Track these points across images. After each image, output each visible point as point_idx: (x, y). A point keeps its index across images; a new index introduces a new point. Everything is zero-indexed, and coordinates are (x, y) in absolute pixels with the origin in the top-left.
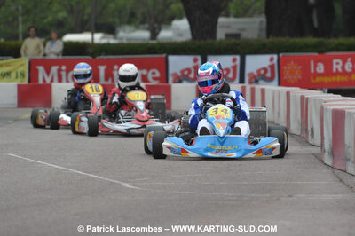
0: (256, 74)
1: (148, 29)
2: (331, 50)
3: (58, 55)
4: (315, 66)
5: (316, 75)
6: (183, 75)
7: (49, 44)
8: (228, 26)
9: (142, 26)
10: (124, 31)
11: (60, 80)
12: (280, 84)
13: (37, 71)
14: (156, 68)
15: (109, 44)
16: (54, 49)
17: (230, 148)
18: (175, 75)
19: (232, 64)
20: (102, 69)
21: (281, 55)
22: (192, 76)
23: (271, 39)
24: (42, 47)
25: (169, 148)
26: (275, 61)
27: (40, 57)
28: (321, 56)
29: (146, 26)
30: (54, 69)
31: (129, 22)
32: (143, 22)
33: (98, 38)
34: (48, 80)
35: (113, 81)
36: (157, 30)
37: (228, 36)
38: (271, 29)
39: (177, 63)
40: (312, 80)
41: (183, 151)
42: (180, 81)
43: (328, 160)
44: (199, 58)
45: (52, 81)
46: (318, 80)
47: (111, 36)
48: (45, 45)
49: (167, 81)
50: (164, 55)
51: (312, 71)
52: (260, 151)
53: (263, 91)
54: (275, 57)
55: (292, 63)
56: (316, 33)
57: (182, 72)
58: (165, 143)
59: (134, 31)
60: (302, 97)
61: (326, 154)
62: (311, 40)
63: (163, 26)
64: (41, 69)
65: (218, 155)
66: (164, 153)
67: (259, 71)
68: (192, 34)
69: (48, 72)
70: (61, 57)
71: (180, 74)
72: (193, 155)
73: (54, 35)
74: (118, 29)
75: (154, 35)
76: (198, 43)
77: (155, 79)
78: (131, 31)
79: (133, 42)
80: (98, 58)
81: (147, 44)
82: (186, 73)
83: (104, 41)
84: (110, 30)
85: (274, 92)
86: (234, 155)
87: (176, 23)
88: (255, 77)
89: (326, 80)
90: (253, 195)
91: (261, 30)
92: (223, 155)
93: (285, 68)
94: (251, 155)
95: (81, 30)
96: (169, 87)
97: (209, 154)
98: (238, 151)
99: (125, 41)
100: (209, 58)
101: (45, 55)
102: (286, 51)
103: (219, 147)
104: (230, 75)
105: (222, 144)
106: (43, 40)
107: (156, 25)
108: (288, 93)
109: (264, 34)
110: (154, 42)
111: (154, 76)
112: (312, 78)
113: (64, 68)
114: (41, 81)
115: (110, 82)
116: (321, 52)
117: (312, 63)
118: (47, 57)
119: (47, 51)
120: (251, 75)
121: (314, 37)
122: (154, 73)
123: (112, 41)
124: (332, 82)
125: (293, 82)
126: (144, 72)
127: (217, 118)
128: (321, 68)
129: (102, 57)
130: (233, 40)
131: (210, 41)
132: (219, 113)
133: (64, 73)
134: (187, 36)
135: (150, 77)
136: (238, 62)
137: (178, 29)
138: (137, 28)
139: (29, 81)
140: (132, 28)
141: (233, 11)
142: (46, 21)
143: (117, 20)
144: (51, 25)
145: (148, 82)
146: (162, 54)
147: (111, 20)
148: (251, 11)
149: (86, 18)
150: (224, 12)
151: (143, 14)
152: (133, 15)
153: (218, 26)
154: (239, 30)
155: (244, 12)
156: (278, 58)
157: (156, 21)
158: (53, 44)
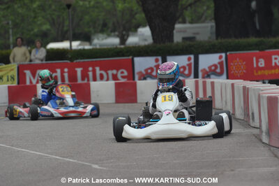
0: (208, 70)
1: (118, 36)
2: (270, 48)
3: (42, 60)
4: (257, 62)
5: (259, 68)
6: (147, 73)
7: (34, 51)
8: (184, 31)
9: (113, 34)
10: (98, 39)
12: (228, 78)
13: (25, 74)
14: (124, 68)
15: (84, 50)
18: (140, 73)
19: (187, 63)
20: (79, 70)
21: (228, 53)
22: (154, 73)
23: (219, 40)
24: (28, 54)
26: (224, 59)
27: (27, 62)
28: (262, 53)
29: (117, 33)
31: (102, 31)
32: (114, 31)
33: (76, 45)
34: (34, 82)
35: (88, 80)
36: (126, 37)
37: (184, 39)
38: (219, 32)
39: (142, 63)
40: (255, 74)
42: (145, 79)
43: (265, 139)
44: (160, 58)
45: (38, 82)
46: (260, 73)
47: (88, 43)
48: (30, 52)
49: (134, 79)
50: (130, 57)
51: (255, 65)
53: (213, 84)
54: (224, 55)
55: (238, 59)
56: (258, 34)
57: (146, 70)
59: (106, 38)
60: (245, 88)
61: (264, 134)
62: (253, 40)
63: (130, 33)
64: (28, 73)
67: (210, 67)
68: (153, 39)
69: (34, 75)
70: (44, 62)
71: (144, 73)
73: (38, 44)
74: (93, 37)
75: (123, 41)
76: (158, 46)
77: (123, 77)
78: (103, 39)
79: (105, 47)
80: (75, 61)
81: (116, 48)
82: (149, 71)
83: (81, 47)
84: (87, 38)
85: (222, 84)
87: (141, 30)
88: (207, 72)
89: (267, 72)
91: (211, 33)
93: (232, 64)
95: (62, 40)
96: (135, 84)
99: (98, 47)
100: (168, 58)
101: (31, 61)
102: (232, 50)
104: (187, 72)
106: (29, 48)
107: (124, 33)
108: (233, 85)
109: (214, 37)
110: (122, 46)
111: (123, 75)
112: (255, 71)
114: (28, 83)
115: (86, 81)
116: (262, 50)
117: (254, 59)
118: (32, 63)
119: (33, 57)
120: (204, 70)
121: (256, 37)
122: (122, 73)
123: (87, 47)
124: (272, 74)
125: (239, 75)
126: (115, 72)
128: (262, 63)
129: (78, 61)
130: (188, 43)
131: (168, 44)
134: (150, 41)
135: (119, 76)
136: (192, 61)
137: (143, 35)
138: (109, 36)
139: (18, 83)
140: (105, 36)
141: (188, 19)
142: (32, 33)
143: (91, 29)
144: (37, 36)
145: (118, 80)
146: (129, 56)
147: (86, 30)
148: (203, 18)
149: (65, 29)
150: (180, 20)
151: (114, 24)
152: (105, 25)
153: (175, 32)
154: (194, 34)
155: (197, 19)
156: (226, 56)
157: (124, 30)
158: (37, 51)
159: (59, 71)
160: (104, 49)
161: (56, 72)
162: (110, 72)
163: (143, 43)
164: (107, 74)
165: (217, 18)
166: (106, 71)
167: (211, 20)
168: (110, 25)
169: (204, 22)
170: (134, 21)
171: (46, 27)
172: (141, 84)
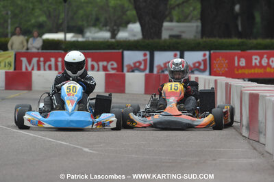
0: (192, 66)
1: (109, 31)
2: (251, 49)
3: (38, 49)
4: (239, 61)
5: (239, 67)
6: (135, 66)
7: (31, 40)
8: (171, 29)
9: (104, 28)
10: (90, 32)
11: (39, 69)
12: (210, 74)
13: (21, 61)
14: (114, 61)
15: (78, 41)
16: (35, 44)
18: (129, 66)
21: (212, 52)
22: (142, 67)
23: (204, 39)
24: (25, 43)
26: (207, 57)
27: (24, 50)
28: (243, 53)
29: (108, 28)
30: (35, 60)
31: (95, 25)
32: (105, 25)
33: (70, 37)
34: (30, 69)
36: (116, 32)
37: (171, 36)
38: (204, 32)
39: (131, 57)
40: (236, 72)
42: (133, 71)
43: (245, 132)
44: (148, 53)
45: (33, 69)
46: (240, 71)
47: (80, 36)
48: (27, 41)
49: (122, 71)
50: (121, 51)
51: (236, 64)
53: (197, 79)
54: (207, 53)
55: (220, 58)
56: (240, 35)
57: (135, 64)
59: (98, 32)
60: (227, 84)
61: (244, 128)
62: (236, 40)
63: (121, 28)
64: (24, 60)
67: (194, 64)
68: (143, 35)
69: (30, 62)
70: (40, 51)
71: (133, 66)
73: (35, 34)
74: (85, 30)
75: (114, 35)
76: (147, 41)
77: (113, 69)
78: (95, 33)
79: (97, 40)
81: (108, 42)
82: (138, 64)
83: (74, 39)
84: (80, 31)
85: (205, 80)
87: (131, 26)
88: (191, 68)
89: (247, 71)
90: (185, 159)
91: (197, 32)
93: (215, 62)
95: (56, 32)
96: (124, 76)
99: (90, 40)
100: (156, 53)
101: (28, 49)
102: (216, 49)
106: (26, 37)
107: (115, 28)
108: (216, 81)
109: (199, 36)
110: (113, 40)
111: (113, 67)
112: (236, 70)
113: (42, 59)
114: (24, 70)
116: (243, 50)
117: (236, 58)
118: (29, 51)
121: (239, 38)
122: (112, 64)
123: (80, 39)
124: (252, 74)
125: (221, 73)
126: (105, 63)
128: (243, 62)
130: (174, 40)
131: (156, 40)
133: (42, 64)
134: (139, 36)
135: (109, 67)
136: (178, 57)
137: (132, 31)
138: (101, 30)
139: (15, 69)
140: (97, 29)
141: (175, 18)
142: (29, 23)
143: (85, 23)
144: (34, 26)
145: (108, 71)
146: (119, 49)
147: (80, 23)
148: (189, 18)
149: (60, 21)
150: (168, 18)
151: (106, 19)
152: (97, 20)
153: (163, 29)
154: (180, 32)
155: (184, 18)
156: (210, 54)
157: (115, 25)
158: (34, 40)
159: (53, 60)
160: (96, 42)
161: (50, 61)
162: (101, 64)
163: (132, 39)
164: (98, 65)
165: (203, 19)
166: (97, 62)
167: (197, 20)
168: (102, 20)
169: (190, 21)
170: (124, 17)
171: (43, 19)
172: (129, 76)
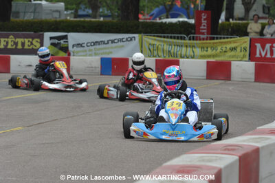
17: (179, 132)
25: (135, 131)
34: (263, 55)
41: (145, 134)
52: (202, 136)
58: (132, 128)
65: (170, 138)
66: (131, 135)
72: (151, 137)
86: (183, 138)
92: (174, 138)
94: (195, 139)
97: (164, 137)
98: (185, 135)
103: (171, 132)
105: (173, 130)
127: (173, 109)
132: (175, 106)
